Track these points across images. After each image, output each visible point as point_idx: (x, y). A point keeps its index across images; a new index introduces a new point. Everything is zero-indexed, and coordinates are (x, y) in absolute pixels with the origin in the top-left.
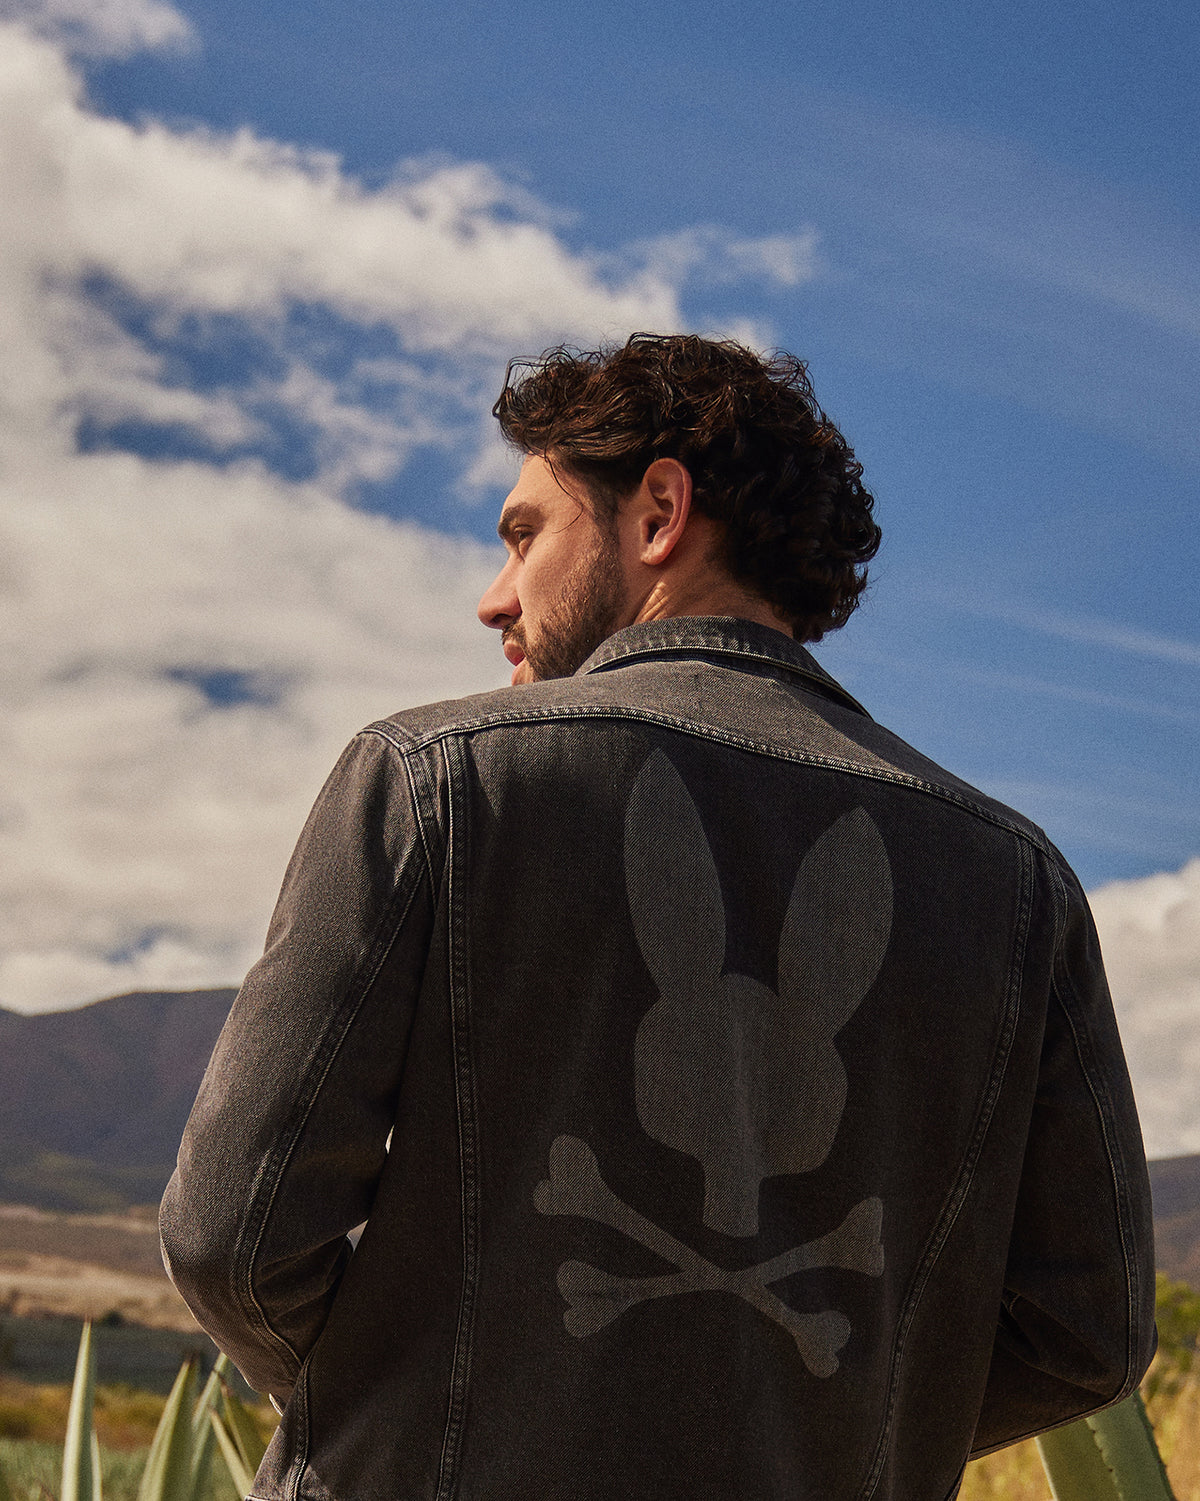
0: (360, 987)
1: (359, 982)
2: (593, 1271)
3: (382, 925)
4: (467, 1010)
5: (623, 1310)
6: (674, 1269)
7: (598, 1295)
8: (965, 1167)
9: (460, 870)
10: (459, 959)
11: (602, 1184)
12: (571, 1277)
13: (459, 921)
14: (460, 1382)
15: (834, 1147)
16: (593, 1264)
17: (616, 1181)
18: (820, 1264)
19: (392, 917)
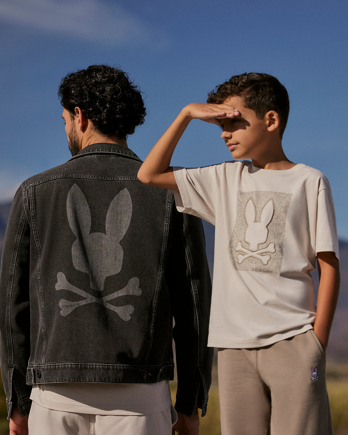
0: (17, 246)
1: (16, 245)
2: (66, 301)
3: (19, 231)
4: (40, 247)
5: (74, 309)
6: (85, 299)
7: (68, 306)
8: (161, 267)
9: (33, 217)
10: (36, 236)
11: (67, 281)
12: (62, 303)
13: (35, 228)
14: (44, 331)
15: (122, 267)
16: (66, 299)
17: (70, 280)
18: (124, 294)
19: (20, 229)
